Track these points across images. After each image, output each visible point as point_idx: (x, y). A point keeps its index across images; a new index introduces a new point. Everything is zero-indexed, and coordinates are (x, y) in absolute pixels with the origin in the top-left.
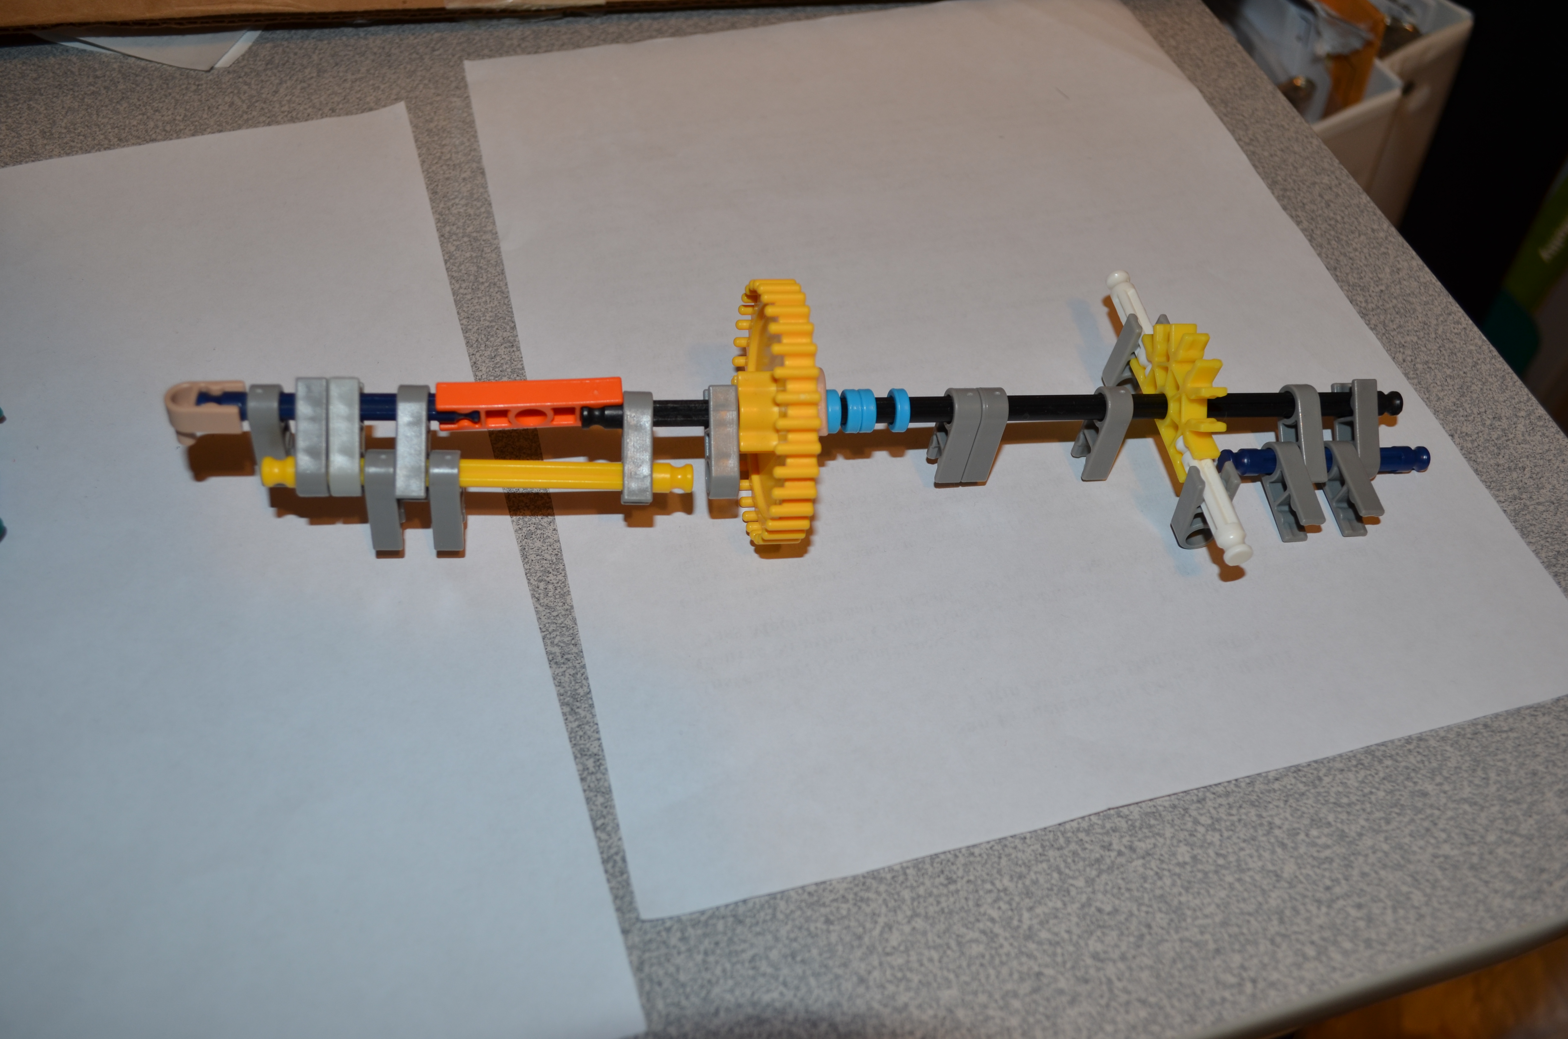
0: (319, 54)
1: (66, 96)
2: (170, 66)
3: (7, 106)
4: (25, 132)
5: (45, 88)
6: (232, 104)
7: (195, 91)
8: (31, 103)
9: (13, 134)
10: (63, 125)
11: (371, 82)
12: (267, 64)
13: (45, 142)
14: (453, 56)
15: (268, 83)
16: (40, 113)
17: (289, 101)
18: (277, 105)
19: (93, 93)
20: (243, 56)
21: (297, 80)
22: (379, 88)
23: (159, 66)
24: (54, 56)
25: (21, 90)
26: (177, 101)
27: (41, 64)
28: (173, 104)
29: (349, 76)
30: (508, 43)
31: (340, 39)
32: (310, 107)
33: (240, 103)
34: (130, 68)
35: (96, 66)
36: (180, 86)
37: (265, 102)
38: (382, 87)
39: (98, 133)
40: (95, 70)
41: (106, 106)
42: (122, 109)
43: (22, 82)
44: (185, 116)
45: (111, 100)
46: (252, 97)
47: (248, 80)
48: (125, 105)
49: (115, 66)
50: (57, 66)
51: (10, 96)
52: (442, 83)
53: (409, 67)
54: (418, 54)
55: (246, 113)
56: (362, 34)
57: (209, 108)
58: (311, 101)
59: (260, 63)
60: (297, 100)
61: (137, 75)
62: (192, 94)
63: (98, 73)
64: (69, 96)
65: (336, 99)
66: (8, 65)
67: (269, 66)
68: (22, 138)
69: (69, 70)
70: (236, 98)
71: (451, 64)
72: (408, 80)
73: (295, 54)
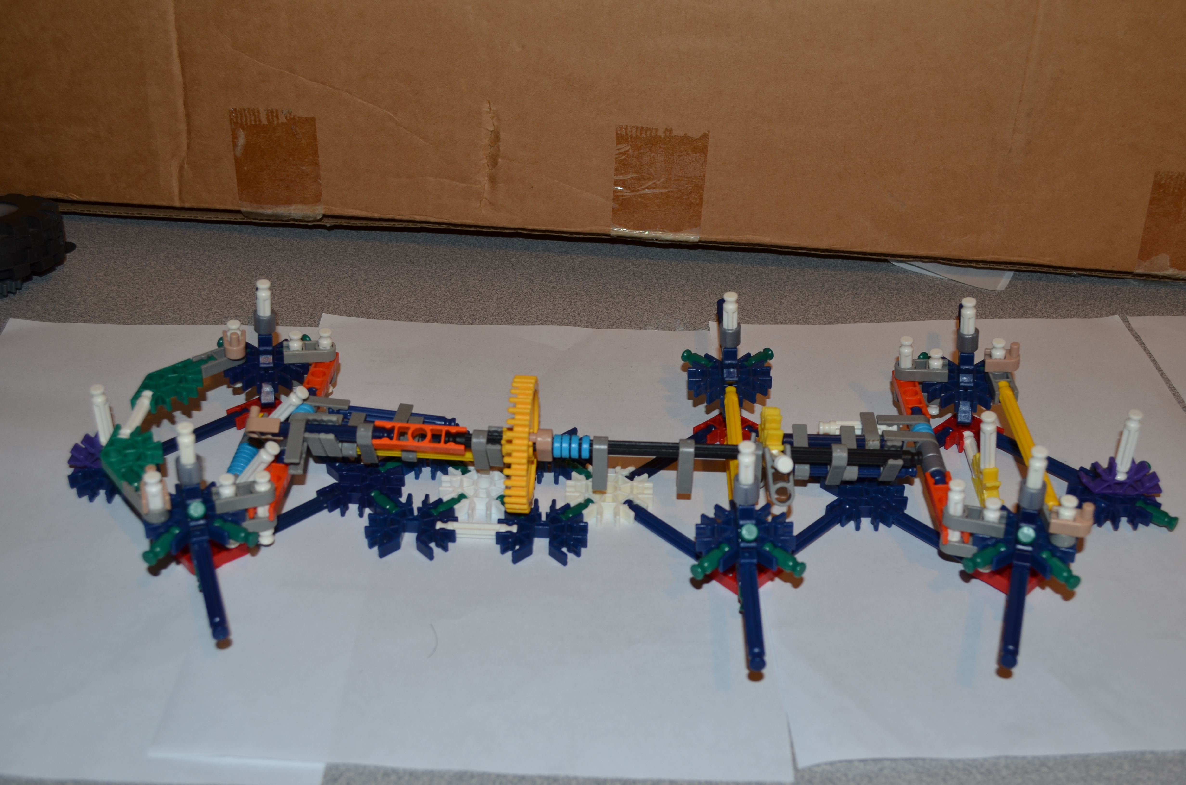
0: (1051, 289)
1: (918, 294)
2: (969, 285)
3: (888, 296)
4: (904, 309)
5: (904, 289)
6: (1013, 309)
7: (989, 300)
8: (900, 295)
9: (898, 309)
10: (924, 308)
11: (1088, 307)
12: (1024, 291)
13: (918, 315)
14: (1130, 299)
15: (1029, 301)
16: (908, 301)
17: (1046, 311)
18: (1040, 313)
19: (932, 294)
20: (1008, 285)
21: (1045, 301)
22: (1094, 311)
23: (963, 285)
24: (901, 273)
25: (891, 288)
26: (982, 304)
27: (896, 277)
28: (980, 305)
29: (1074, 303)
30: (1159, 295)
31: (1060, 283)
32: (1058, 315)
33: (1018, 309)
34: (947, 284)
35: (928, 281)
36: (980, 297)
37: (1032, 310)
38: (1096, 310)
39: (945, 315)
40: (928, 284)
41: (944, 302)
42: (953, 304)
43: (889, 284)
44: (990, 312)
45: (944, 299)
46: (1023, 307)
47: (1017, 298)
48: (954, 303)
49: (938, 282)
50: (905, 279)
51: (887, 290)
52: (1130, 312)
53: (1106, 301)
54: (1109, 295)
55: (1024, 314)
56: (1071, 282)
57: (1001, 309)
58: (1058, 312)
59: (1019, 290)
60: (1050, 311)
61: (953, 289)
62: (988, 301)
63: (930, 285)
64: (920, 295)
65: (1072, 313)
66: (878, 275)
67: (1025, 292)
68: (904, 312)
69: (913, 281)
70: (1014, 306)
71: (1131, 302)
72: (1109, 308)
73: (1038, 288)
